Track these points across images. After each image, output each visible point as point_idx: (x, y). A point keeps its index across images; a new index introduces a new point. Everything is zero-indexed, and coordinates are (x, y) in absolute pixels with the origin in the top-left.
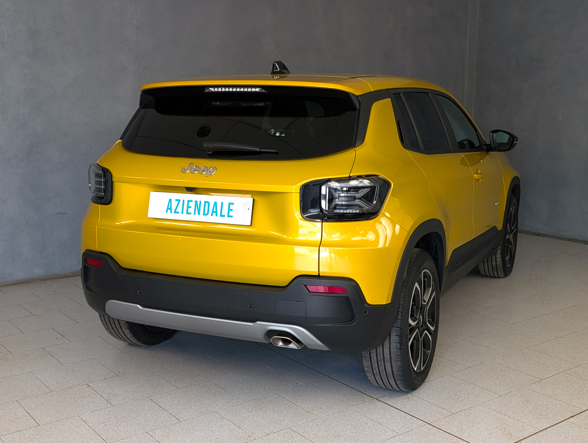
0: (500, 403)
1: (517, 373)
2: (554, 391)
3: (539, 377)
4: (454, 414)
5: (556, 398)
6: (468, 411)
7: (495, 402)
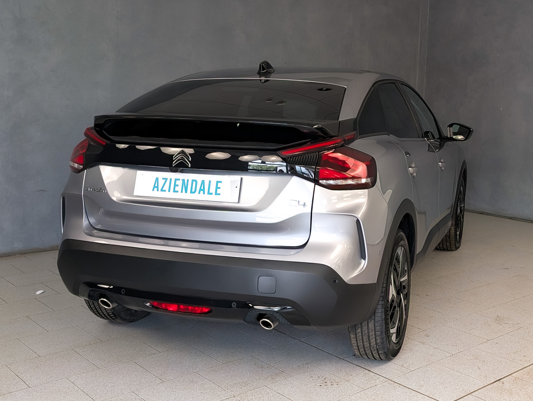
0: (452, 361)
1: (467, 335)
2: (499, 351)
3: (486, 338)
4: (412, 371)
5: (501, 356)
6: (425, 368)
7: (448, 359)
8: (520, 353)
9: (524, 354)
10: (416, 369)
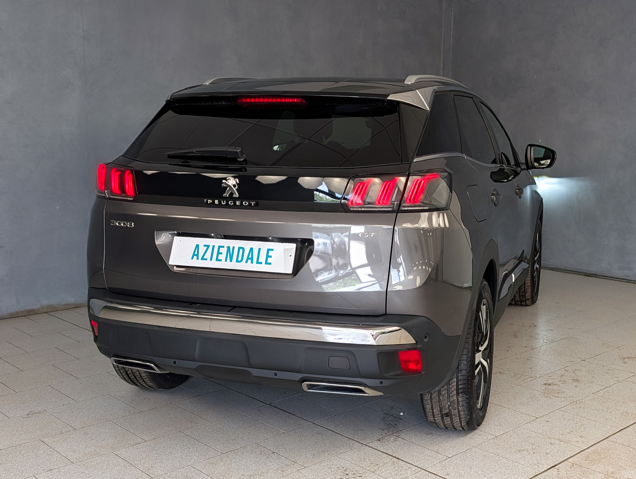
0: (496, 445)
1: (511, 412)
2: (551, 430)
3: (534, 415)
4: (450, 458)
6: (464, 454)
7: (491, 443)
8: (576, 433)
9: (580, 435)
10: (455, 455)
